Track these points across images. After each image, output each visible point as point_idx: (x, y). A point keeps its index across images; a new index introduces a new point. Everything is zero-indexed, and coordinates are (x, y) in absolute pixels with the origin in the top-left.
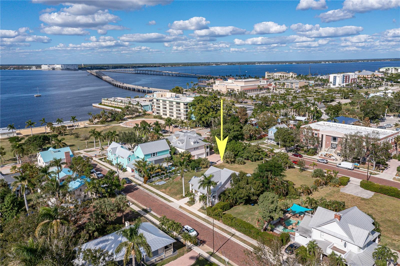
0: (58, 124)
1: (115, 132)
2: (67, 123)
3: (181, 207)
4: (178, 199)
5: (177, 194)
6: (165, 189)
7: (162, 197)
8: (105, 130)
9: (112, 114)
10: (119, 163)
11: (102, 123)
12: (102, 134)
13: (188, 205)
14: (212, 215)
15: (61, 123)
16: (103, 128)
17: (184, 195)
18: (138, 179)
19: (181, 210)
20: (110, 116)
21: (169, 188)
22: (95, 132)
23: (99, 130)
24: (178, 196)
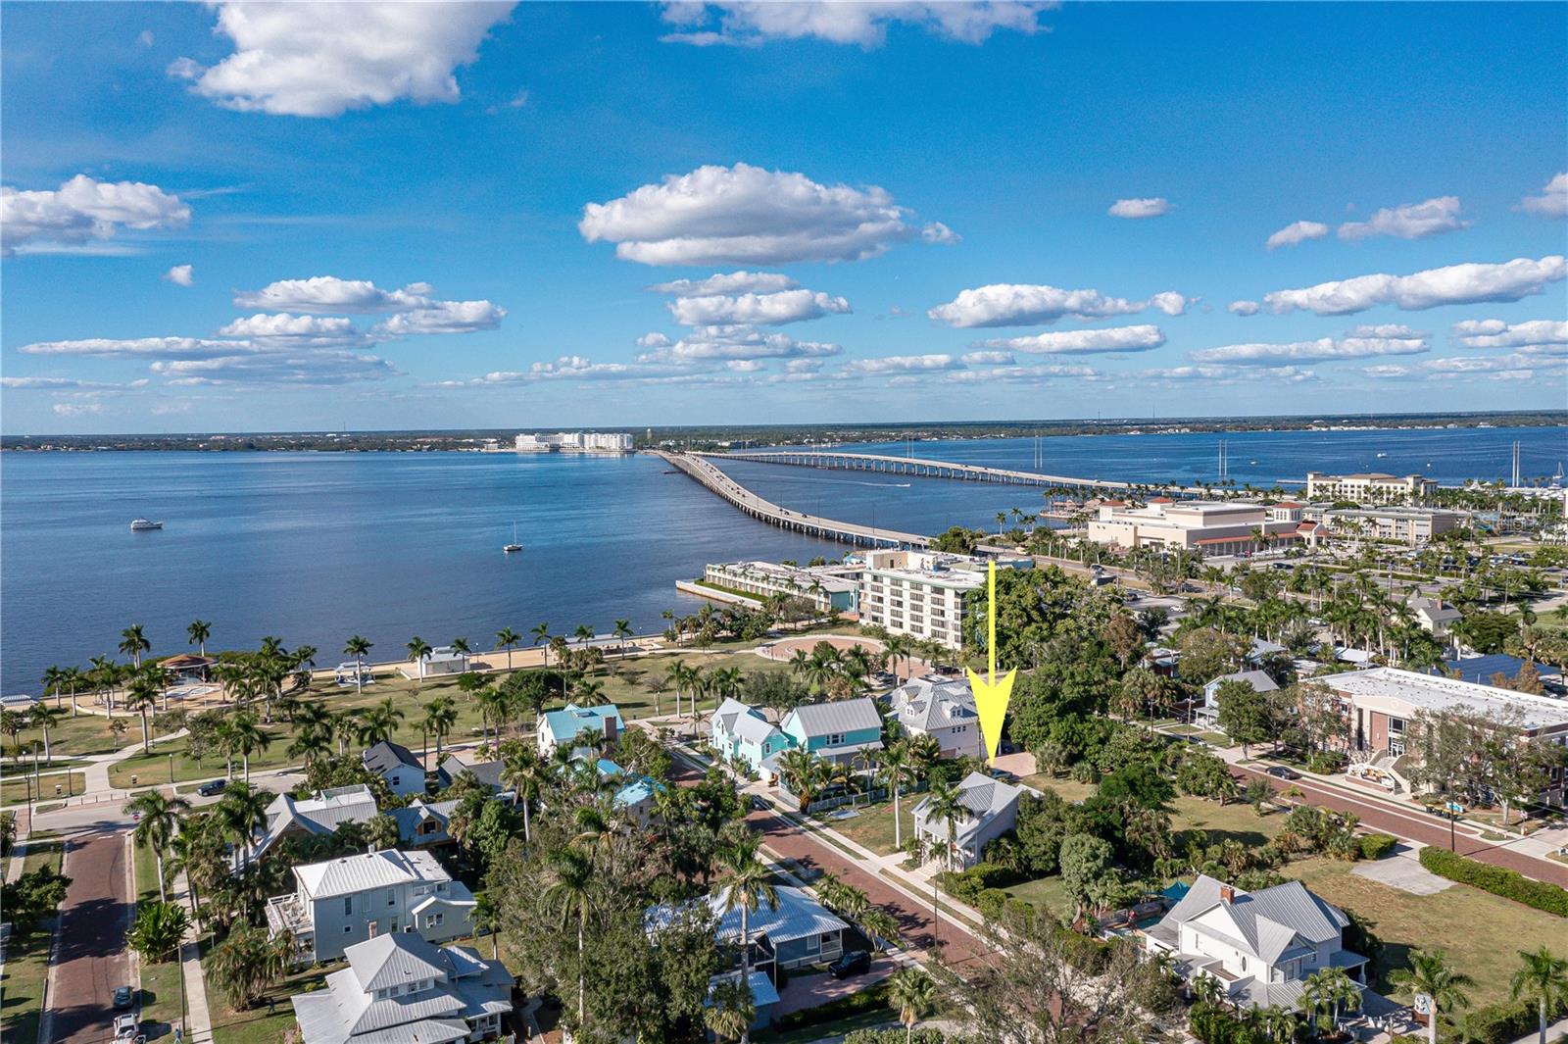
0: (579, 641)
1: (735, 671)
2: (604, 641)
3: (883, 871)
4: (881, 854)
5: (881, 842)
6: (853, 828)
7: (842, 847)
8: (711, 665)
9: (733, 617)
10: (740, 756)
11: (704, 643)
12: (701, 674)
13: (904, 869)
14: (957, 891)
15: (590, 639)
16: (702, 661)
17: (898, 846)
18: (785, 801)
19: (883, 878)
20: (728, 622)
21: (865, 827)
22: (682, 670)
23: (692, 664)
24: (883, 847)
